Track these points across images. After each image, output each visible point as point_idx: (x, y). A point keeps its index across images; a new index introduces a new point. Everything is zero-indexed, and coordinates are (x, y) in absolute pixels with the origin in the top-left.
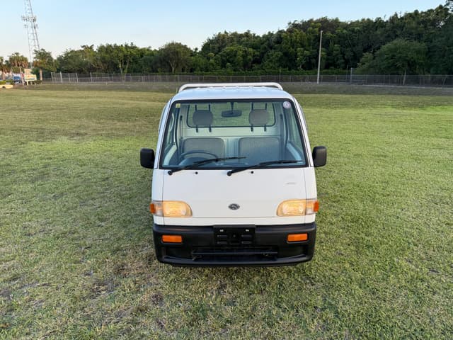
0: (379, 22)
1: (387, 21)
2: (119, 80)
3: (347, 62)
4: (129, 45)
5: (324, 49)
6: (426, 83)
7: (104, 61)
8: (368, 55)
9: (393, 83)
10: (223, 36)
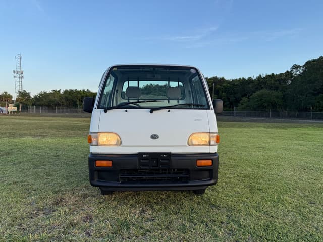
0: (250, 80)
1: (255, 79)
2: (76, 112)
3: (231, 103)
4: (86, 91)
5: (215, 95)
6: (285, 117)
7: (67, 99)
8: (245, 99)
9: (263, 116)
10: (150, 86)
